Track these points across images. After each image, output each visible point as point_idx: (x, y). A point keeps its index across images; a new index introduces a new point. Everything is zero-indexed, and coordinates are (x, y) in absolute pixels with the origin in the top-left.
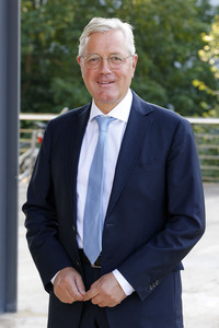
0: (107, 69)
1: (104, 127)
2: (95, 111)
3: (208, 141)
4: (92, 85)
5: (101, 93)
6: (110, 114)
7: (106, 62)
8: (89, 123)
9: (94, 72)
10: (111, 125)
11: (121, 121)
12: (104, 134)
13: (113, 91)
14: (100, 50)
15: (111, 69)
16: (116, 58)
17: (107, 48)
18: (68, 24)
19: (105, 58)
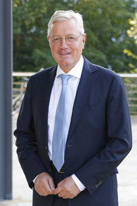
0: (65, 46)
1: (65, 82)
2: (60, 71)
3: (134, 89)
4: (56, 56)
5: (62, 61)
6: (69, 73)
7: (64, 41)
8: (56, 79)
9: (57, 48)
10: (70, 80)
11: (76, 78)
12: (65, 86)
13: (70, 59)
14: (60, 33)
15: (68, 45)
16: (71, 38)
17: (64, 31)
18: (43, 14)
19: (64, 38)
